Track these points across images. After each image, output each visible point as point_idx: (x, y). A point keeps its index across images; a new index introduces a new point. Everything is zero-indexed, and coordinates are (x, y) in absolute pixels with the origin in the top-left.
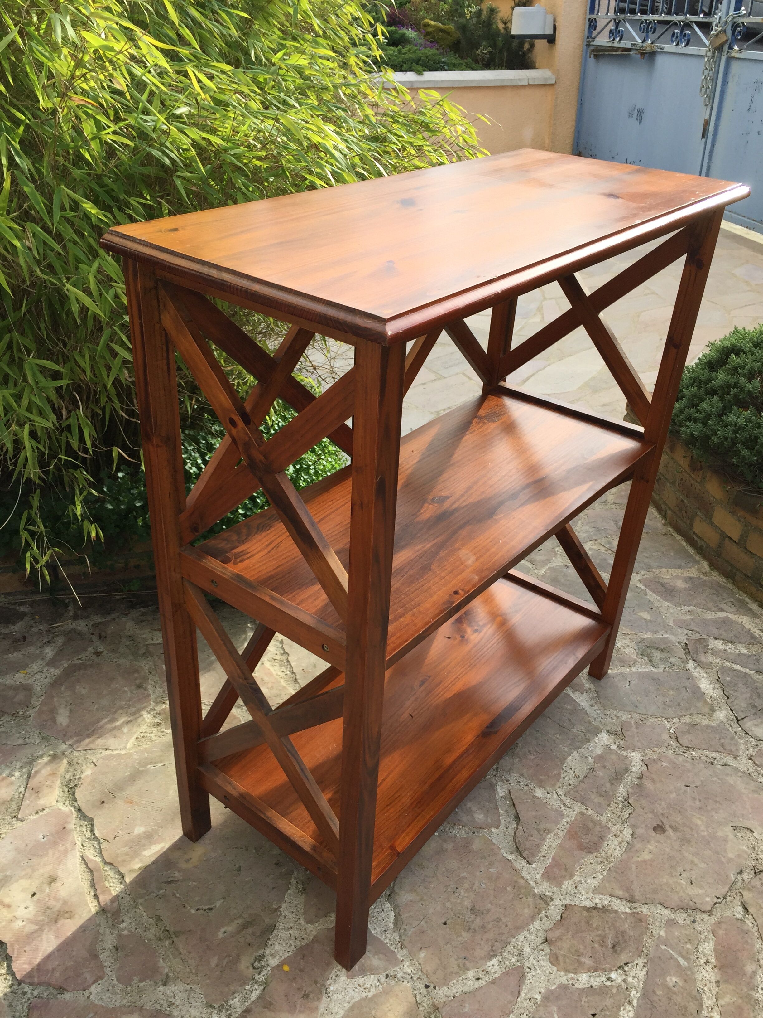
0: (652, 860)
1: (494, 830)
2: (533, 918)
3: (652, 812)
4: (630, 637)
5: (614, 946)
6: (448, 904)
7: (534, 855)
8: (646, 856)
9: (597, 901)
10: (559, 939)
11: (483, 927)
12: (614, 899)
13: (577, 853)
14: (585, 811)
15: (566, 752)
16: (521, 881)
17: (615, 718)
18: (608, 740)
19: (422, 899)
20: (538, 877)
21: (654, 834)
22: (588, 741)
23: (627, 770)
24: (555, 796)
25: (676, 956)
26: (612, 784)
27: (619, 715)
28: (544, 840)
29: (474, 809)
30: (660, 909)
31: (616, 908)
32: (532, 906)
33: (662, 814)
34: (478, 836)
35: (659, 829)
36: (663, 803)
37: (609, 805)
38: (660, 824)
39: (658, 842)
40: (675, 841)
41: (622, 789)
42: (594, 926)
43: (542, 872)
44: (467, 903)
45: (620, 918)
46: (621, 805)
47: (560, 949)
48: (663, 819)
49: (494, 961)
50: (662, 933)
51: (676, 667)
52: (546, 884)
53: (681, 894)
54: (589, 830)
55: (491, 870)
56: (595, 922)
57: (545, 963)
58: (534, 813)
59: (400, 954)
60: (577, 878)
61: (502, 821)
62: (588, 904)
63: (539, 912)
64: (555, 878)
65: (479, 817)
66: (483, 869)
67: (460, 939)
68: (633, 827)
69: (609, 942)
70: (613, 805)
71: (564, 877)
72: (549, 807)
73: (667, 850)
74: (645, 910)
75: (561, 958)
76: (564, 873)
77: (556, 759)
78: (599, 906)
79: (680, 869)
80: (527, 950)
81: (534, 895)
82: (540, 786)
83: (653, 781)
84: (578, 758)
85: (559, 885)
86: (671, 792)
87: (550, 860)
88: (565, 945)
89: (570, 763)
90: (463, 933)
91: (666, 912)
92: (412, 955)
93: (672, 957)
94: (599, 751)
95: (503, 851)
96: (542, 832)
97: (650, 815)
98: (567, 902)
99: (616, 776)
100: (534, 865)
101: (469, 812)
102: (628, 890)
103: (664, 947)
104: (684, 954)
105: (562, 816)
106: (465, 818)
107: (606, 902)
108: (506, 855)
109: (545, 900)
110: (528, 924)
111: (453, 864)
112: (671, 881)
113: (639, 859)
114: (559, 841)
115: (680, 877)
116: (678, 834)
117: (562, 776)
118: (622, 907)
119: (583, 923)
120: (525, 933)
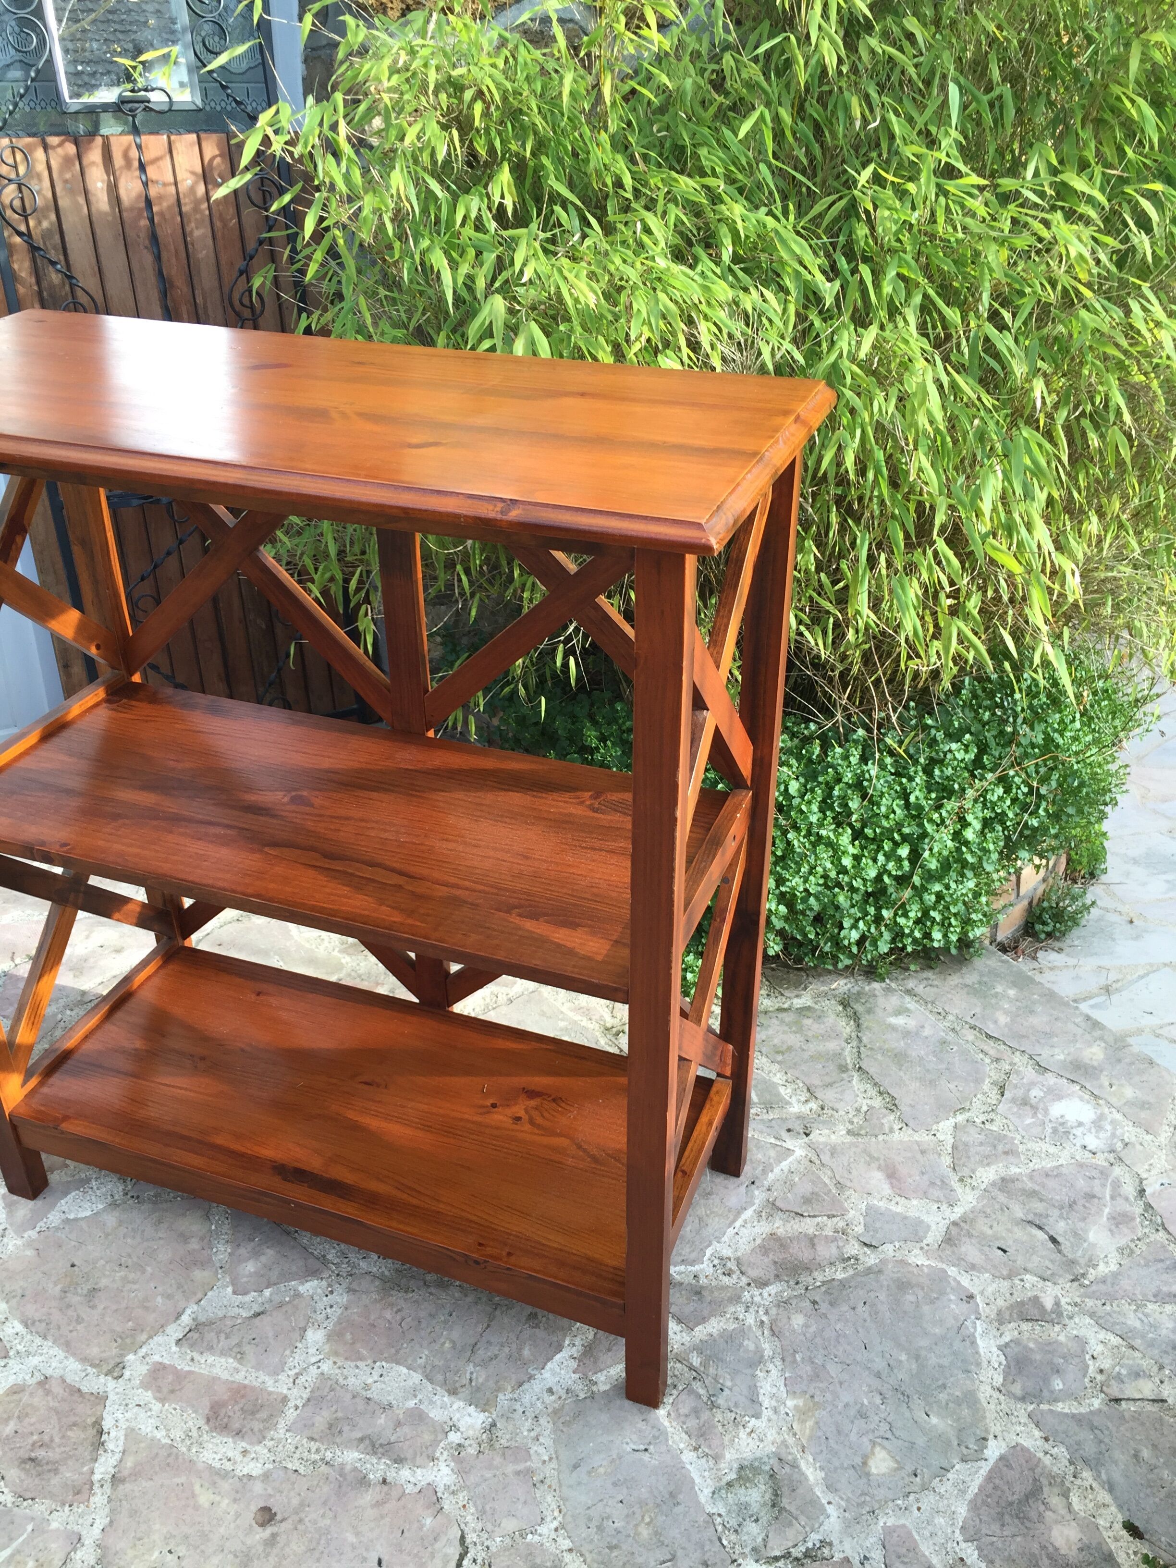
0: (197, 1508)
1: (230, 1290)
2: (84, 1360)
3: (302, 1504)
4: (791, 1440)
5: (32, 1460)
6: (102, 1262)
7: (192, 1346)
8: (204, 1498)
9: (113, 1434)
10: (48, 1392)
11: (69, 1306)
12: (118, 1456)
13: (206, 1402)
14: (291, 1404)
15: (415, 1360)
16: (144, 1337)
17: (533, 1434)
18: (471, 1427)
19: (107, 1235)
20: (156, 1358)
21: (254, 1507)
22: (453, 1392)
23: (399, 1461)
24: (314, 1360)
25: (15, 1545)
26: (361, 1440)
27: (541, 1440)
28: (222, 1354)
29: (263, 1259)
30: (100, 1524)
31: (102, 1460)
32: (104, 1355)
33: (301, 1521)
34: (216, 1273)
35: (267, 1516)
36: (328, 1522)
37: (312, 1439)
38: (278, 1517)
39: (238, 1515)
40: (243, 1543)
41: (351, 1456)
42: (69, 1433)
43: (166, 1362)
44: (104, 1282)
45: (83, 1465)
46: (317, 1457)
47: (31, 1394)
48: (290, 1521)
49: (19, 1327)
50: (54, 1525)
51: (733, 1537)
52: (144, 1369)
53: (131, 1553)
54: (253, 1413)
55: (159, 1299)
56: (74, 1435)
57: (12, 1380)
58: (271, 1334)
59: (32, 1234)
60: (156, 1406)
61: (248, 1298)
62: (107, 1424)
63: (93, 1365)
64: (155, 1379)
65: (250, 1267)
66: (160, 1289)
67: (51, 1285)
68: (266, 1476)
69: (40, 1453)
70: (314, 1446)
71: (159, 1389)
72: (287, 1352)
73: (222, 1530)
74: (99, 1499)
75: (16, 1397)
76: (165, 1390)
77: (393, 1351)
78: (105, 1437)
79: (182, 1551)
80: (34, 1361)
81: (122, 1356)
82: (329, 1338)
83: (378, 1504)
84: (410, 1383)
85: (145, 1386)
86: (357, 1534)
87: (187, 1368)
88: (38, 1400)
89: (393, 1373)
90: (59, 1287)
91: (96, 1531)
92: (29, 1244)
93: (11, 1539)
94: (435, 1414)
95: (195, 1307)
96: (236, 1350)
97: (295, 1501)
98: (112, 1397)
99: (381, 1445)
100: (174, 1349)
101: (256, 1254)
102: (136, 1474)
103: (30, 1528)
104: (18, 1558)
105: (275, 1373)
106: (242, 1251)
107: (110, 1446)
108: (188, 1311)
109: (116, 1370)
110: (74, 1355)
111: (164, 1255)
112: (156, 1537)
113: (197, 1488)
114: (225, 1376)
115: (165, 1551)
116: (260, 1548)
117: (359, 1363)
118: (104, 1467)
119: (73, 1419)
120: (61, 1354)
